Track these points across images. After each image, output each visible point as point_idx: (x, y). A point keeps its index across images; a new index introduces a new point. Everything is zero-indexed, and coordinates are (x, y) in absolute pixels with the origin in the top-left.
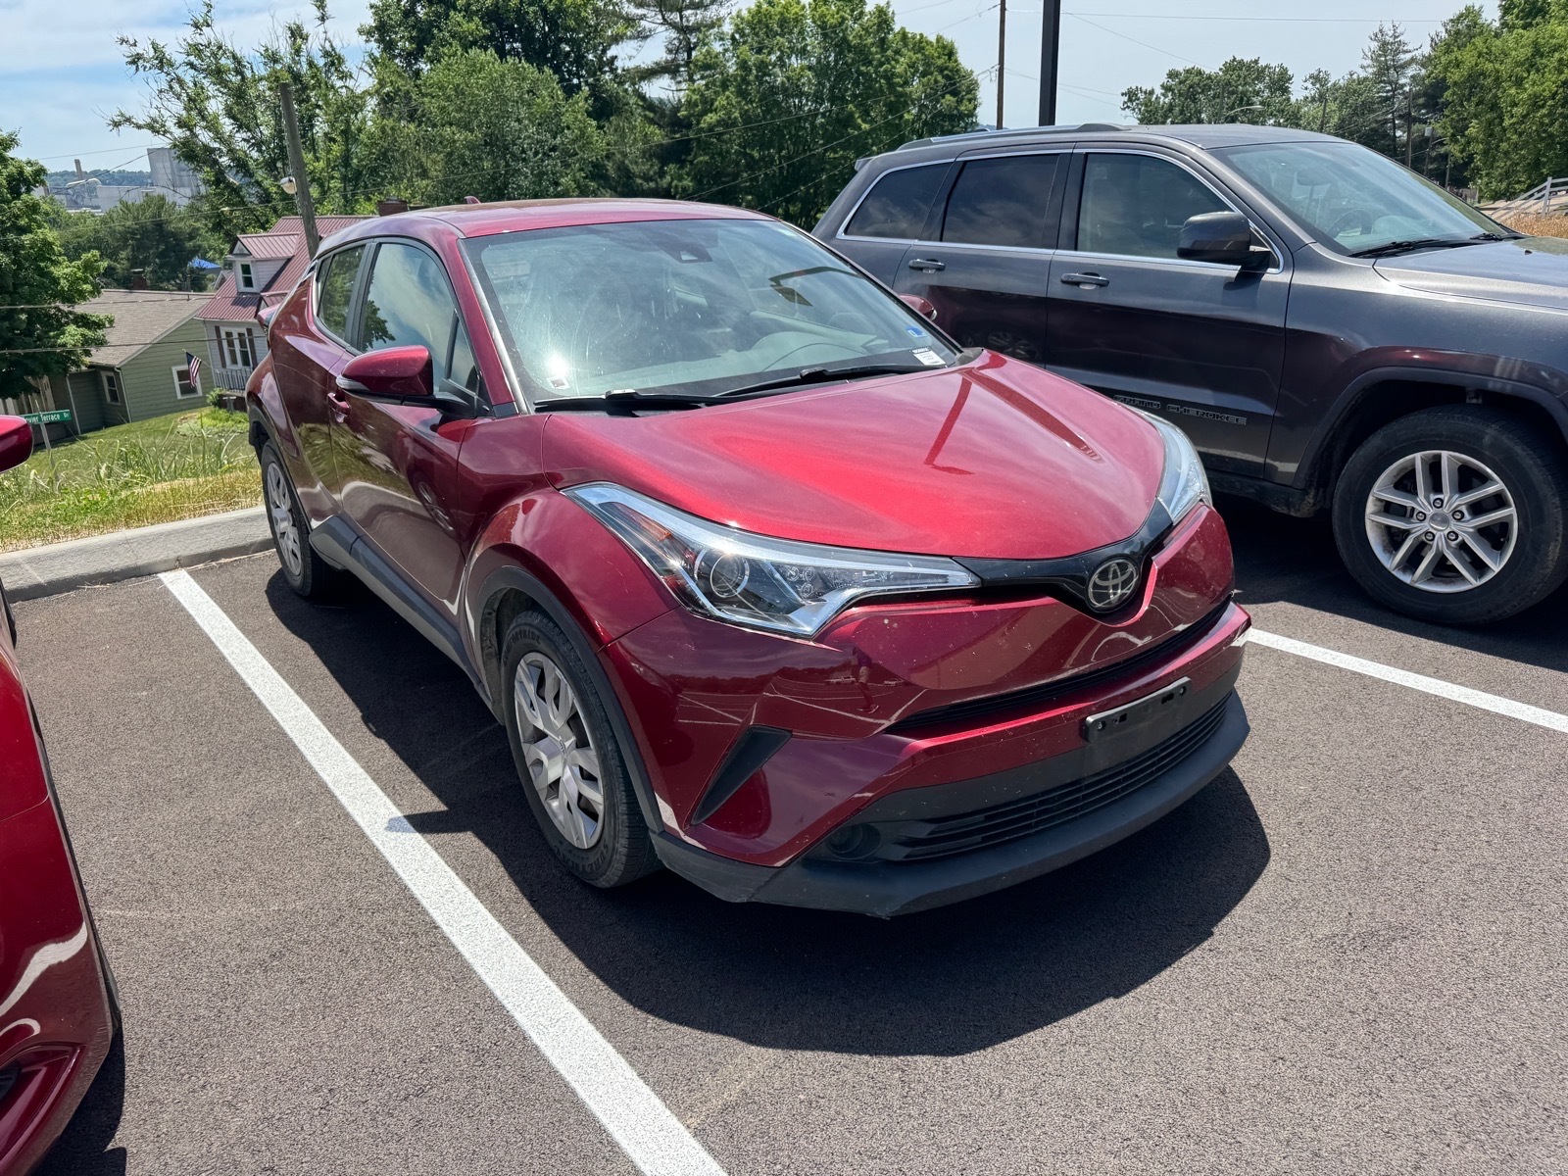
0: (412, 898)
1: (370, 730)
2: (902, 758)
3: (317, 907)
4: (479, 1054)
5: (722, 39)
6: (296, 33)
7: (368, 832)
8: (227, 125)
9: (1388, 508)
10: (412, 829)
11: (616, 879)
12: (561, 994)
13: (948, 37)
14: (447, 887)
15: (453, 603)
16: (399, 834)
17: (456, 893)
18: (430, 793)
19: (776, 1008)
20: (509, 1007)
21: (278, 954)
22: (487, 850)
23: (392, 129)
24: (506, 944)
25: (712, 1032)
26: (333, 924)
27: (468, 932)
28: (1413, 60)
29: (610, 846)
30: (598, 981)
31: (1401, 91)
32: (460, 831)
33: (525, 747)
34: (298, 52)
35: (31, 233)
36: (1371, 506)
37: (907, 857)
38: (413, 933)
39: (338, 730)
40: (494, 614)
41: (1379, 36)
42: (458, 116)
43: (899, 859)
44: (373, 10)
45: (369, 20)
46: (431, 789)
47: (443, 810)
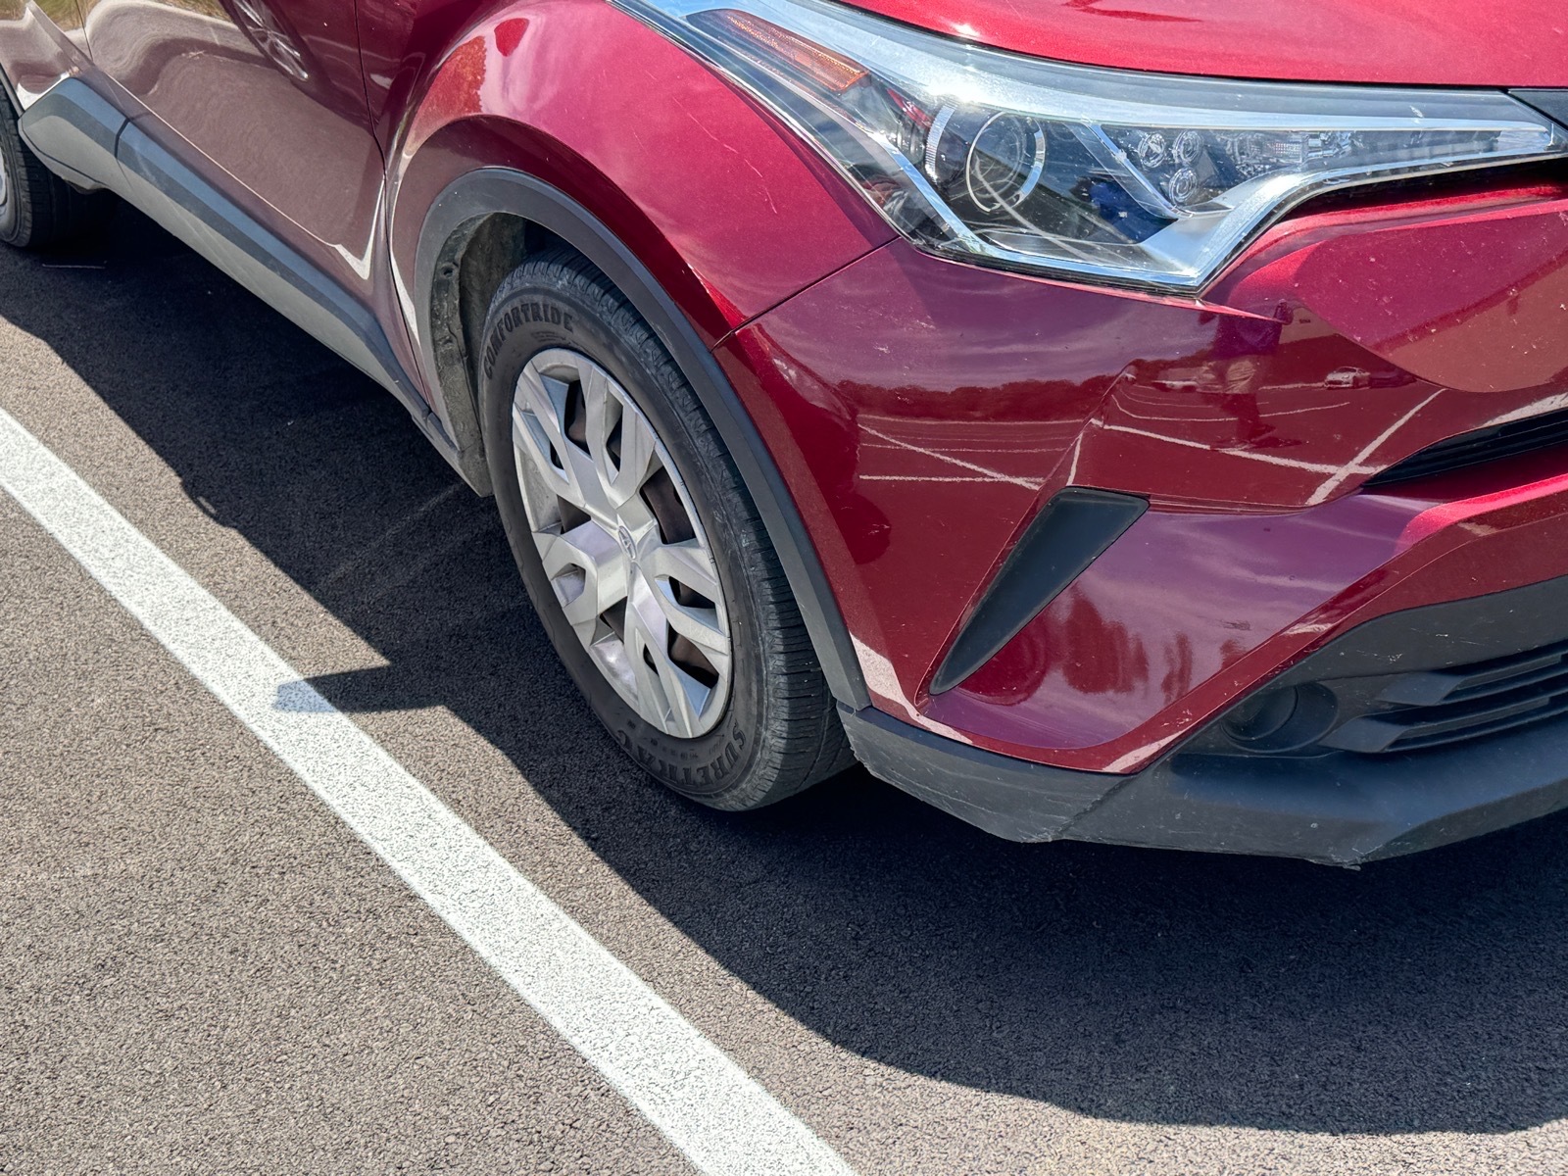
0: (353, 840)
1: (205, 511)
2: (1404, 544)
3: (168, 866)
4: (542, 1145)
7: (241, 713)
10: (327, 704)
12: (685, 1024)
14: (418, 817)
15: (360, 255)
16: (304, 715)
17: (438, 828)
18: (347, 632)
19: (1118, 1040)
20: (585, 1050)
21: (110, 963)
22: (483, 742)
24: (556, 925)
25: (997, 1091)
26: (207, 900)
27: (476, 904)
29: (750, 736)
30: (751, 994)
32: (422, 706)
33: (541, 541)
37: (1397, 743)
38: (369, 911)
39: (140, 514)
40: (456, 272)
43: (1376, 749)
46: (348, 623)
47: (379, 664)
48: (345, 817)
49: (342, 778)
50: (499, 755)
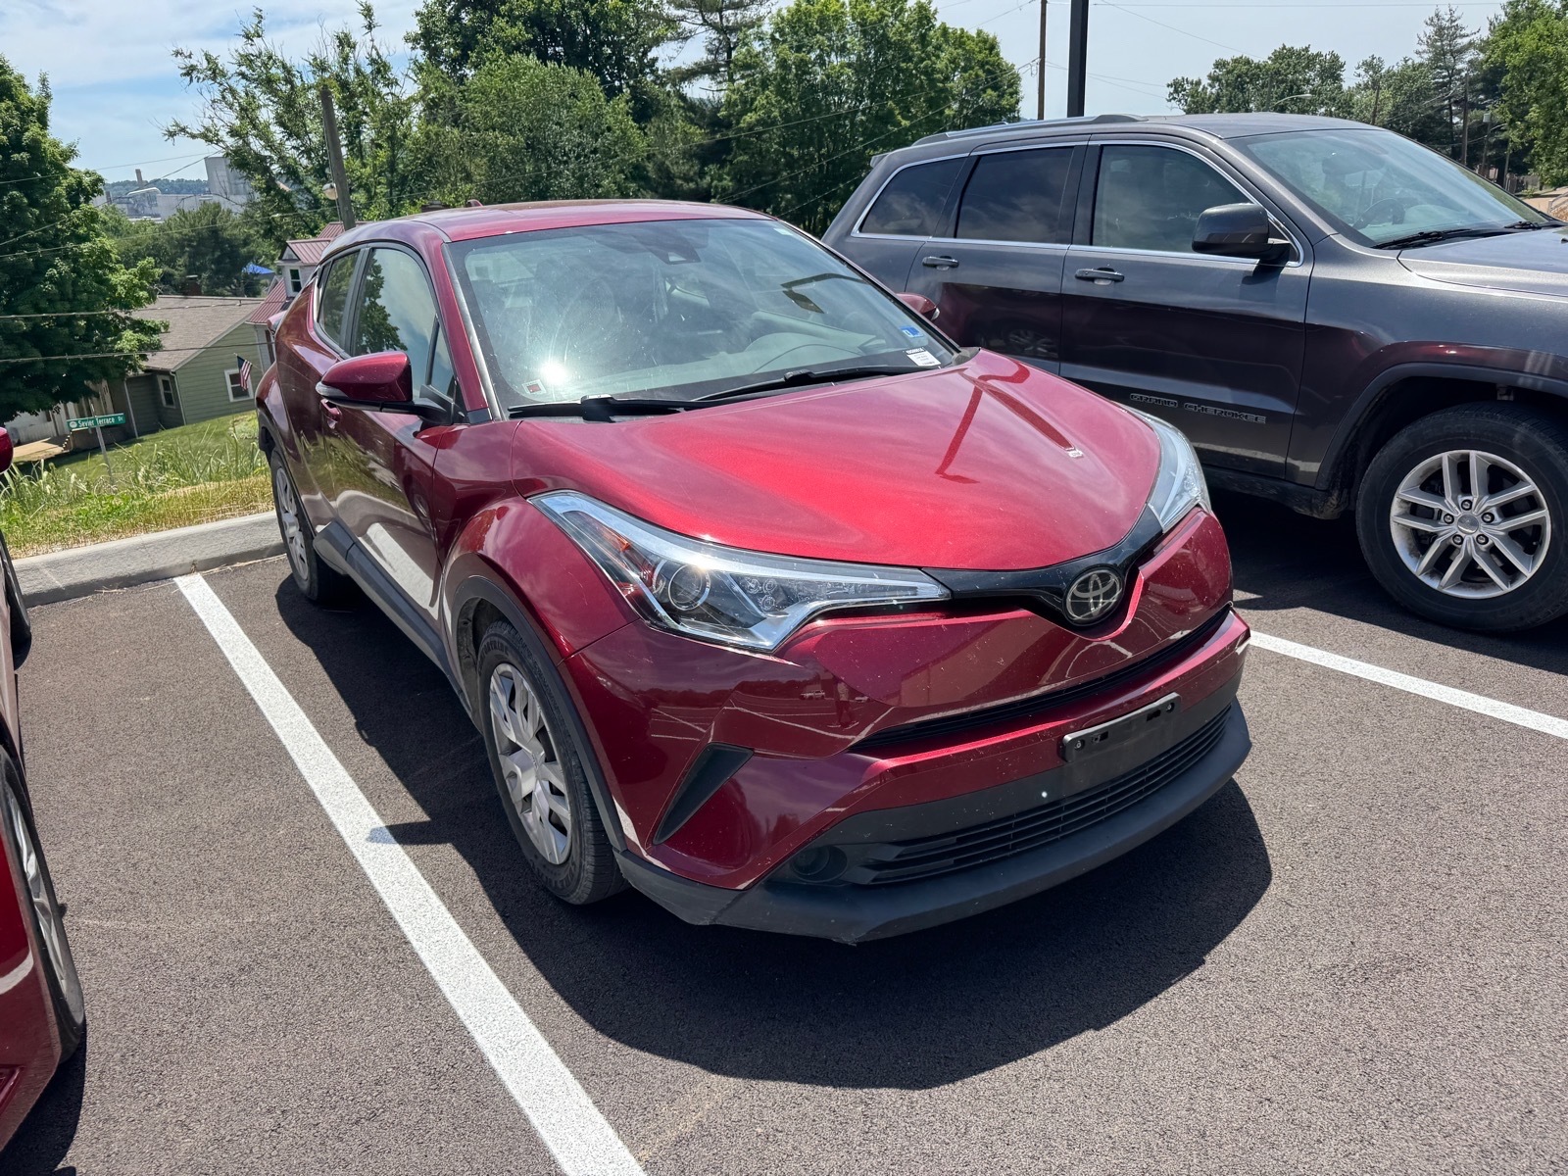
0: (386, 911)
1: (363, 737)
3: (291, 920)
4: (435, 1076)
5: (761, 39)
6: (345, 42)
7: (349, 842)
8: (278, 134)
9: (1414, 511)
10: (393, 839)
11: (586, 896)
12: (524, 1016)
13: (990, 31)
14: (420, 902)
16: (380, 845)
17: (430, 908)
18: (415, 802)
19: (741, 1034)
20: (470, 1027)
21: (247, 968)
22: (465, 863)
23: (437, 134)
24: (474, 961)
25: (673, 1059)
26: (304, 938)
27: (437, 948)
28: (1471, 44)
29: (580, 865)
30: (562, 1002)
31: (1458, 77)
32: (440, 843)
33: (501, 758)
34: (345, 60)
35: (90, 241)
36: (1396, 509)
37: (874, 880)
38: (383, 948)
39: (330, 737)
40: (470, 624)
41: (1435, 20)
42: (500, 120)
43: (866, 882)
44: (419, 18)
45: (416, 28)
46: (416, 798)
47: (422, 820)
48: (385, 899)
49: (389, 879)
50: (471, 870)
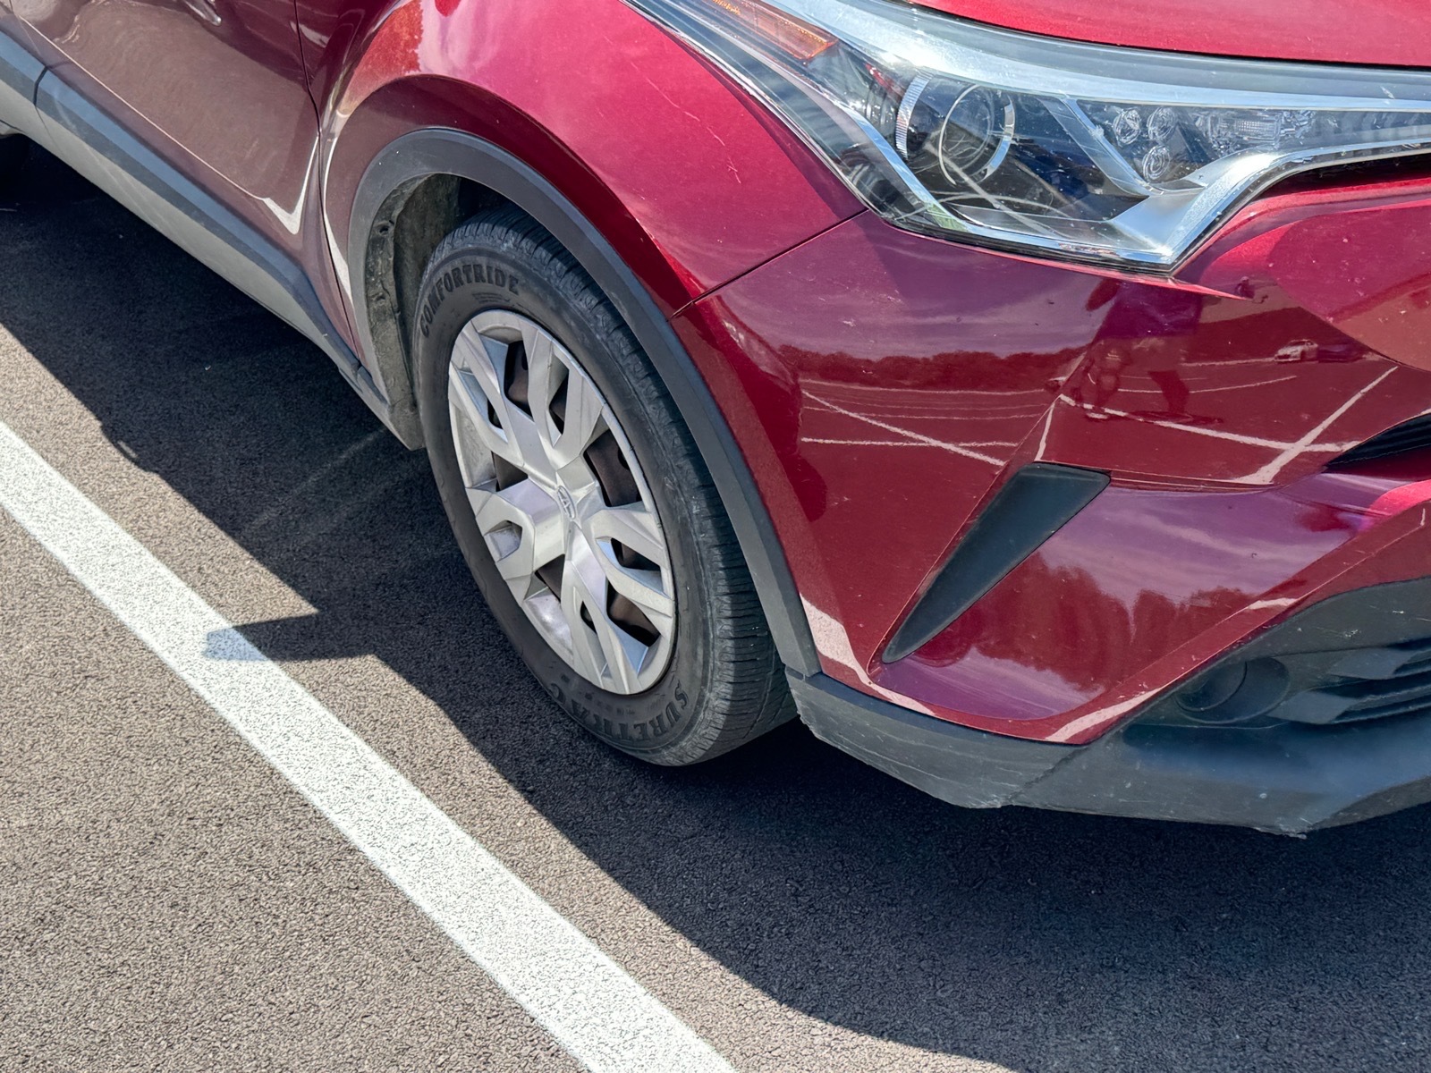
0: (290, 791)
1: (126, 455)
2: (1376, 520)
3: (105, 817)
7: (172, 662)
10: (257, 652)
11: (702, 752)
12: (631, 981)
14: (354, 768)
15: (290, 208)
16: (234, 664)
17: (374, 779)
18: (274, 578)
19: (1061, 1000)
20: (533, 1008)
21: (49, 917)
22: (414, 692)
24: (497, 879)
25: (945, 1051)
26: (145, 852)
27: (416, 858)
29: (693, 698)
30: (695, 951)
32: (351, 655)
33: (476, 498)
38: (308, 864)
40: (392, 229)
43: (1325, 720)
46: (274, 571)
47: (307, 613)
48: (281, 767)
49: (275, 728)
50: (431, 705)
